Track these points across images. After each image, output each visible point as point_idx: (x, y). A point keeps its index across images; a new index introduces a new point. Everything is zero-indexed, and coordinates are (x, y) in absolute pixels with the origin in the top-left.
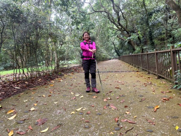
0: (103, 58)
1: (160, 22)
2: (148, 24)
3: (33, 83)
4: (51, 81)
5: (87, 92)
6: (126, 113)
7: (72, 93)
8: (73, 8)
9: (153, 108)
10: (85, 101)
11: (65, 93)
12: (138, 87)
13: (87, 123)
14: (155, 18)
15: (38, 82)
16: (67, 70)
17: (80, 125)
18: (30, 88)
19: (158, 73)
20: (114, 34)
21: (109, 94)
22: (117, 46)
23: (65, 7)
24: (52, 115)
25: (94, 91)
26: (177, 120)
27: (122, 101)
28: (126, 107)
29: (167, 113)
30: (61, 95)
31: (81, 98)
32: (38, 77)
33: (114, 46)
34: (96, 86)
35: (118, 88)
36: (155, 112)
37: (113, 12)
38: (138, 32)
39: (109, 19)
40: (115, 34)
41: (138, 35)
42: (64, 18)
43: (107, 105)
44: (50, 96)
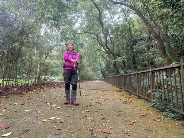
0: (89, 78)
1: (143, 50)
2: (132, 49)
3: (7, 91)
4: (29, 92)
5: (66, 104)
6: (102, 124)
7: (48, 104)
8: (64, 26)
9: (130, 121)
10: (61, 111)
11: (40, 103)
12: (118, 103)
13: (58, 131)
14: (139, 45)
15: (13, 91)
16: (48, 84)
17: (51, 131)
18: (2, 96)
19: (139, 94)
20: (101, 56)
21: (89, 107)
22: (103, 68)
23: (56, 22)
24: (20, 121)
25: (73, 104)
26: (152, 133)
27: (100, 114)
28: (103, 119)
29: (142, 127)
30: (36, 105)
31: (58, 109)
32: (14, 87)
33: (101, 67)
34: (76, 98)
35: (99, 103)
36: (131, 125)
37: (102, 35)
38: (123, 57)
39: (97, 42)
40: (103, 56)
41: (123, 59)
42: (53, 34)
43: (84, 116)
44: (23, 104)
